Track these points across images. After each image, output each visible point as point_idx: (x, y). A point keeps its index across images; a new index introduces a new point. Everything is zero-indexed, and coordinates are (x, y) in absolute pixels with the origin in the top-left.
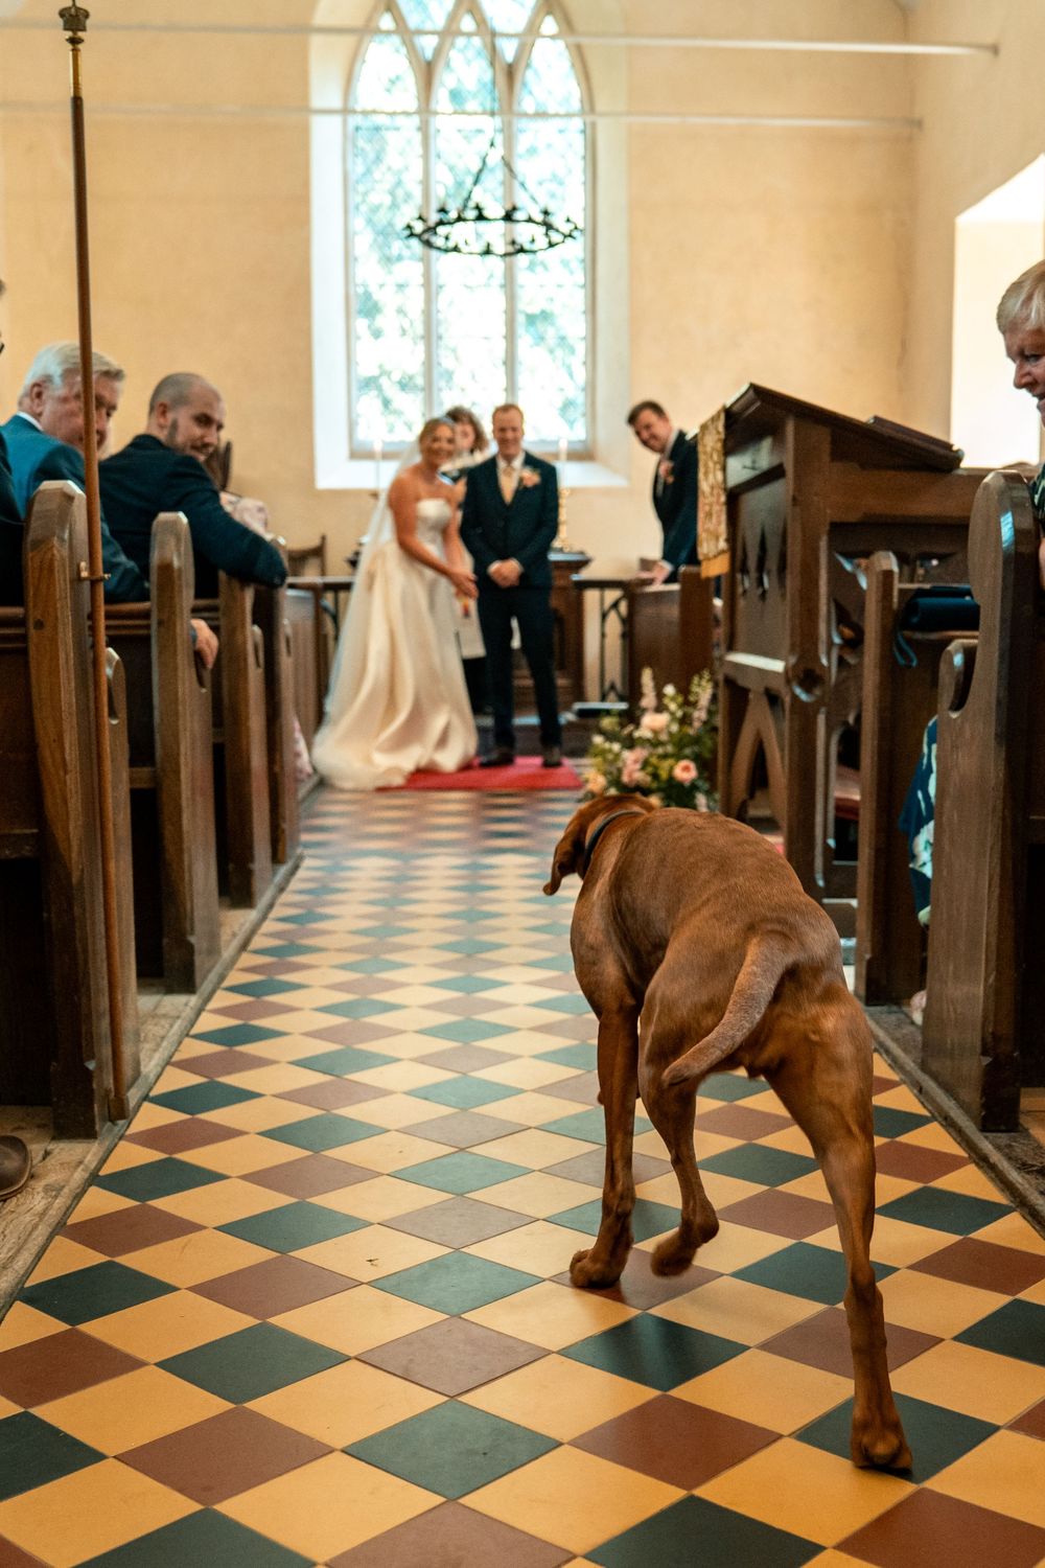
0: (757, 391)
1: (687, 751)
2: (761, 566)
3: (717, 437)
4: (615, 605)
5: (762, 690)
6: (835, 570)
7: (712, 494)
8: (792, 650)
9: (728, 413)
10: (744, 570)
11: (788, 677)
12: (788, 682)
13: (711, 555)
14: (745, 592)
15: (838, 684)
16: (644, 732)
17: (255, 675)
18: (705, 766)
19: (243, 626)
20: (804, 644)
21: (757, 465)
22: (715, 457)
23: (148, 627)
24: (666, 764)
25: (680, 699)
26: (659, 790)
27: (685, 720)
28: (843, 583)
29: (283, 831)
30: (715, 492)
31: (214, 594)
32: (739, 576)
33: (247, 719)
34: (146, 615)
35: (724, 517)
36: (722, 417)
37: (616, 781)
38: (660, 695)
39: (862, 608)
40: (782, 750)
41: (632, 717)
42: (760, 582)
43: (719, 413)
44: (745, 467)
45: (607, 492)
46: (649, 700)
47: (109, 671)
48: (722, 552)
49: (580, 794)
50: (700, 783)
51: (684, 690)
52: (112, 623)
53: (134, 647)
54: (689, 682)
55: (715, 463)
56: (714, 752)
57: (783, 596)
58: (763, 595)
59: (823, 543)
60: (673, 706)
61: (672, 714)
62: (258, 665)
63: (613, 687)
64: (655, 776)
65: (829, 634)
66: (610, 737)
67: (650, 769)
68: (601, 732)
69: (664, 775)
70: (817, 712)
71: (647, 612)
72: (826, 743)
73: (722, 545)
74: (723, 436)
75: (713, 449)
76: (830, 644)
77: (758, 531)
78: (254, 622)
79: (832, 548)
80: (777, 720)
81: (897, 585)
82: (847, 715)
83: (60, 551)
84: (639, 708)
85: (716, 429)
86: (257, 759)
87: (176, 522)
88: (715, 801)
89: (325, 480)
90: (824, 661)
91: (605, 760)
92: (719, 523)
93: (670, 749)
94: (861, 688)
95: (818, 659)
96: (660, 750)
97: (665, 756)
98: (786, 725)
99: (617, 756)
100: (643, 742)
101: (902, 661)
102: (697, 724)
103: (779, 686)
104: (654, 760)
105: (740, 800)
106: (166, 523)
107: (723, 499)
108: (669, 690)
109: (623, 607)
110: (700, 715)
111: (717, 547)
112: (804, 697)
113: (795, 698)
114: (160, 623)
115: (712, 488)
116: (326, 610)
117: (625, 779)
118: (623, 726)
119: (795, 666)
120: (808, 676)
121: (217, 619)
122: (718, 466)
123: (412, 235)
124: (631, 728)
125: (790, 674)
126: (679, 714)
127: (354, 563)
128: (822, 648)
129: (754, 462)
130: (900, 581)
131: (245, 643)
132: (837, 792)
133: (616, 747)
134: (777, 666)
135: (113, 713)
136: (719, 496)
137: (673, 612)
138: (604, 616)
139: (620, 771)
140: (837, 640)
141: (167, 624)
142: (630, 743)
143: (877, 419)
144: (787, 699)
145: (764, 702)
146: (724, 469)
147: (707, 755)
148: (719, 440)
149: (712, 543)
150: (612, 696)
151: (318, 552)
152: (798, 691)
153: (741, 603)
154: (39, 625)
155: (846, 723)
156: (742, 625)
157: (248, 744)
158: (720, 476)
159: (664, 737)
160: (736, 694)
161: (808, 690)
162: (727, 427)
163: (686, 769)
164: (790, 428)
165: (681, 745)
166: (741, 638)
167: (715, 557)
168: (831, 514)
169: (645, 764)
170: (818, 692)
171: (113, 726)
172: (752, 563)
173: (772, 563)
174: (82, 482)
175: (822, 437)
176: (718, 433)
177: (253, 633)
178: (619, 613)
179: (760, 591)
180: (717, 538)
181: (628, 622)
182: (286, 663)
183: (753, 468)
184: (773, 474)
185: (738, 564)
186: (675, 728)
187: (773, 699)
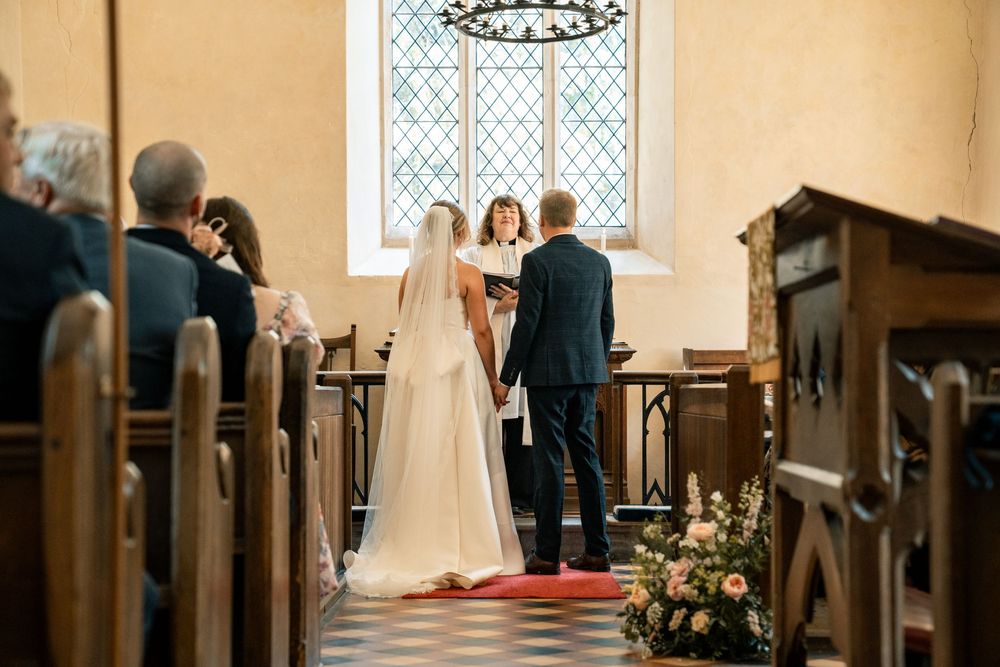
0: (809, 193)
1: (737, 563)
2: (814, 372)
3: (765, 238)
4: (658, 400)
5: (817, 504)
6: (897, 380)
7: (761, 296)
8: (850, 464)
9: (779, 215)
10: (796, 374)
11: (847, 493)
12: (846, 498)
13: (761, 360)
14: (797, 397)
15: (902, 501)
16: (689, 542)
17: (280, 482)
18: (757, 579)
19: (270, 432)
20: (862, 459)
21: (809, 266)
22: (765, 258)
23: (170, 437)
24: (714, 576)
25: (729, 507)
26: (706, 605)
27: (734, 529)
28: (904, 393)
29: (304, 646)
30: (765, 294)
31: (241, 398)
32: (791, 380)
33: (270, 528)
34: (168, 424)
35: (773, 322)
36: (772, 218)
37: (659, 595)
38: (706, 501)
39: (926, 422)
40: (841, 570)
41: (676, 522)
42: (814, 389)
43: (768, 214)
44: (796, 268)
45: (649, 281)
46: (694, 507)
47: (127, 490)
48: (771, 358)
49: (622, 606)
50: (751, 598)
51: (733, 497)
52: (136, 432)
53: (154, 456)
54: (738, 489)
55: (765, 265)
56: (766, 564)
57: (839, 405)
58: (817, 403)
59: (883, 351)
60: (721, 514)
61: (720, 522)
62: (284, 471)
63: (656, 486)
64: (702, 590)
65: (891, 449)
66: (652, 545)
67: (696, 582)
68: (644, 541)
69: (712, 589)
70: (878, 533)
71: (692, 410)
72: (890, 565)
73: (772, 350)
74: (772, 237)
75: (762, 249)
76: (892, 458)
77: (811, 334)
78: (281, 425)
79: (893, 355)
80: (835, 537)
81: (966, 399)
82: (913, 536)
83: (81, 368)
84: (685, 514)
85: (766, 228)
86: (280, 571)
87: (203, 329)
88: (768, 618)
89: (357, 267)
90: (886, 477)
91: (647, 571)
92: (769, 327)
93: (718, 560)
94: (927, 508)
95: (878, 475)
96: (708, 561)
97: (713, 568)
98: (845, 544)
99: (661, 565)
100: (689, 551)
101: (974, 482)
102: (746, 534)
103: (836, 502)
104: (700, 572)
105: (796, 623)
106: (192, 329)
107: (773, 302)
108: (717, 496)
109: (667, 403)
110: (750, 524)
111: (766, 352)
112: (864, 515)
113: (854, 517)
114: (184, 433)
115: (761, 290)
116: (355, 402)
117: (670, 592)
118: (667, 534)
119: (853, 483)
120: (868, 492)
121: (242, 423)
122: (768, 268)
123: (449, 22)
124: (677, 535)
125: (849, 489)
126: (728, 522)
127: (384, 355)
128: (884, 463)
129: (806, 262)
130: (971, 394)
131: (271, 448)
132: (905, 621)
133: (660, 557)
134: (834, 480)
135: (130, 533)
136: (768, 300)
137: (720, 412)
138: (646, 413)
139: (664, 583)
140: (900, 454)
141: (190, 433)
142: (675, 554)
143: (942, 220)
144: (846, 518)
145: (820, 519)
146: (774, 271)
147: (759, 567)
148: (767, 241)
149: (762, 348)
150: (655, 496)
151: (348, 342)
152: (858, 509)
153: (793, 409)
154: (56, 444)
155: (912, 545)
156: (795, 431)
157: (270, 555)
158: (769, 279)
159: (711, 547)
160: (788, 507)
161: (869, 507)
162: (778, 226)
163: (737, 583)
164: (845, 231)
165: (731, 556)
166: (794, 445)
167: (765, 362)
168: (889, 320)
169: (691, 577)
170: (880, 510)
171: (130, 546)
172: (805, 367)
173: (826, 369)
174: (107, 294)
175: (881, 237)
176: (768, 233)
177: (280, 436)
178: (662, 408)
179: (814, 398)
180: (767, 343)
181: (672, 419)
182: (312, 465)
183: (806, 269)
184: (828, 275)
185: (790, 368)
186: (723, 537)
187: (830, 515)
